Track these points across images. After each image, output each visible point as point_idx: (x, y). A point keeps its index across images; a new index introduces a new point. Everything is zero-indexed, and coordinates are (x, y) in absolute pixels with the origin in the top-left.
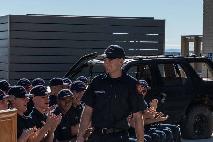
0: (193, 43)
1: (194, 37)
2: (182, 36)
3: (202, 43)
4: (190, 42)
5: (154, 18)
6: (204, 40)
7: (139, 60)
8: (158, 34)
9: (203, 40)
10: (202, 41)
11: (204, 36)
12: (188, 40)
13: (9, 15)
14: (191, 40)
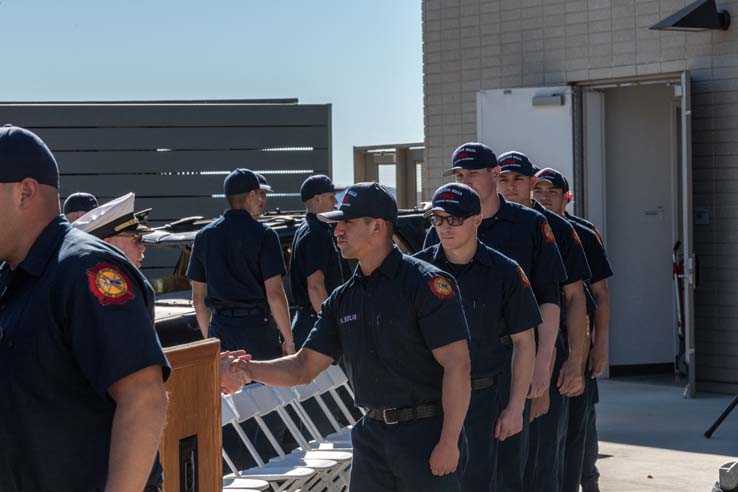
0: (394, 167)
1: (394, 150)
2: (355, 148)
4: (380, 166)
5: (296, 100)
6: (428, 158)
7: (285, 227)
9: (425, 159)
10: (421, 161)
11: (428, 147)
12: (375, 161)
14: (386, 160)
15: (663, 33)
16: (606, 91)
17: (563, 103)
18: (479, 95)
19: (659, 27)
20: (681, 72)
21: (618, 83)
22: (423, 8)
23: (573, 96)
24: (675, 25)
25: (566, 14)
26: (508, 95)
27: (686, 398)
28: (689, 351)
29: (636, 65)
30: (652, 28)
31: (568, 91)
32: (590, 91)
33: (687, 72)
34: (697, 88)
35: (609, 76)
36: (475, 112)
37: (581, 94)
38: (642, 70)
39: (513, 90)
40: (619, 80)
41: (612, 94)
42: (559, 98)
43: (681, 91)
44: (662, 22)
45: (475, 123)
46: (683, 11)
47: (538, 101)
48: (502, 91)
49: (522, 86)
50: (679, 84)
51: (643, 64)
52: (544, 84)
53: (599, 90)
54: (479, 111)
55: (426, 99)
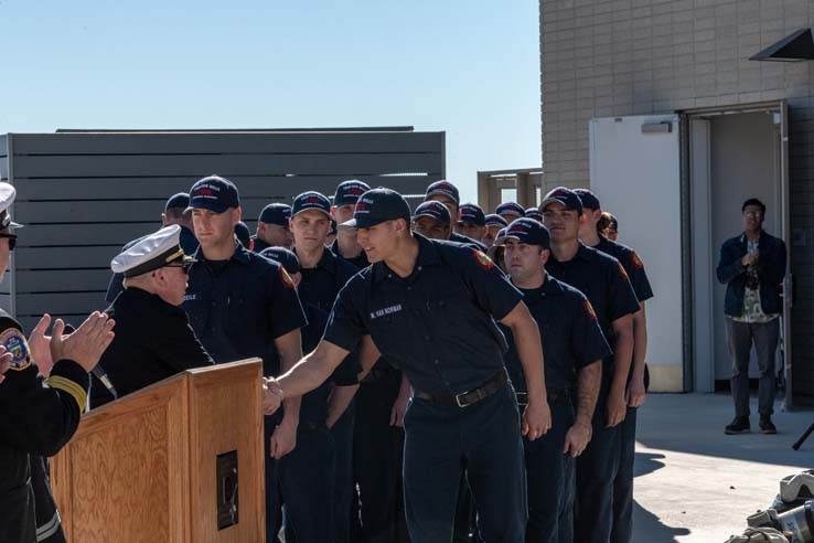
0: (515, 190)
1: (514, 175)
2: (479, 173)
3: (538, 191)
4: (503, 191)
5: (412, 128)
6: (546, 183)
8: (425, 174)
9: (544, 183)
10: (540, 186)
11: (545, 172)
12: (498, 185)
13: (9, 134)
14: (508, 184)
15: (763, 63)
16: (712, 119)
17: (670, 130)
18: (591, 123)
19: (759, 57)
20: (779, 101)
21: (722, 111)
22: (541, 41)
23: (680, 124)
24: (772, 56)
25: (673, 46)
26: (619, 123)
27: (783, 411)
28: (787, 367)
29: (739, 94)
30: (751, 59)
31: (675, 119)
32: (696, 118)
33: (785, 100)
34: (794, 116)
35: (714, 105)
36: (588, 139)
37: (688, 122)
38: (744, 99)
39: (623, 118)
40: (723, 108)
41: (718, 122)
42: (667, 125)
43: (778, 119)
44: (761, 52)
45: (587, 149)
46: (780, 42)
47: (647, 129)
48: (613, 119)
49: (633, 114)
50: (779, 112)
51: (744, 93)
52: (653, 113)
53: (704, 118)
54: (591, 137)
55: (543, 127)
